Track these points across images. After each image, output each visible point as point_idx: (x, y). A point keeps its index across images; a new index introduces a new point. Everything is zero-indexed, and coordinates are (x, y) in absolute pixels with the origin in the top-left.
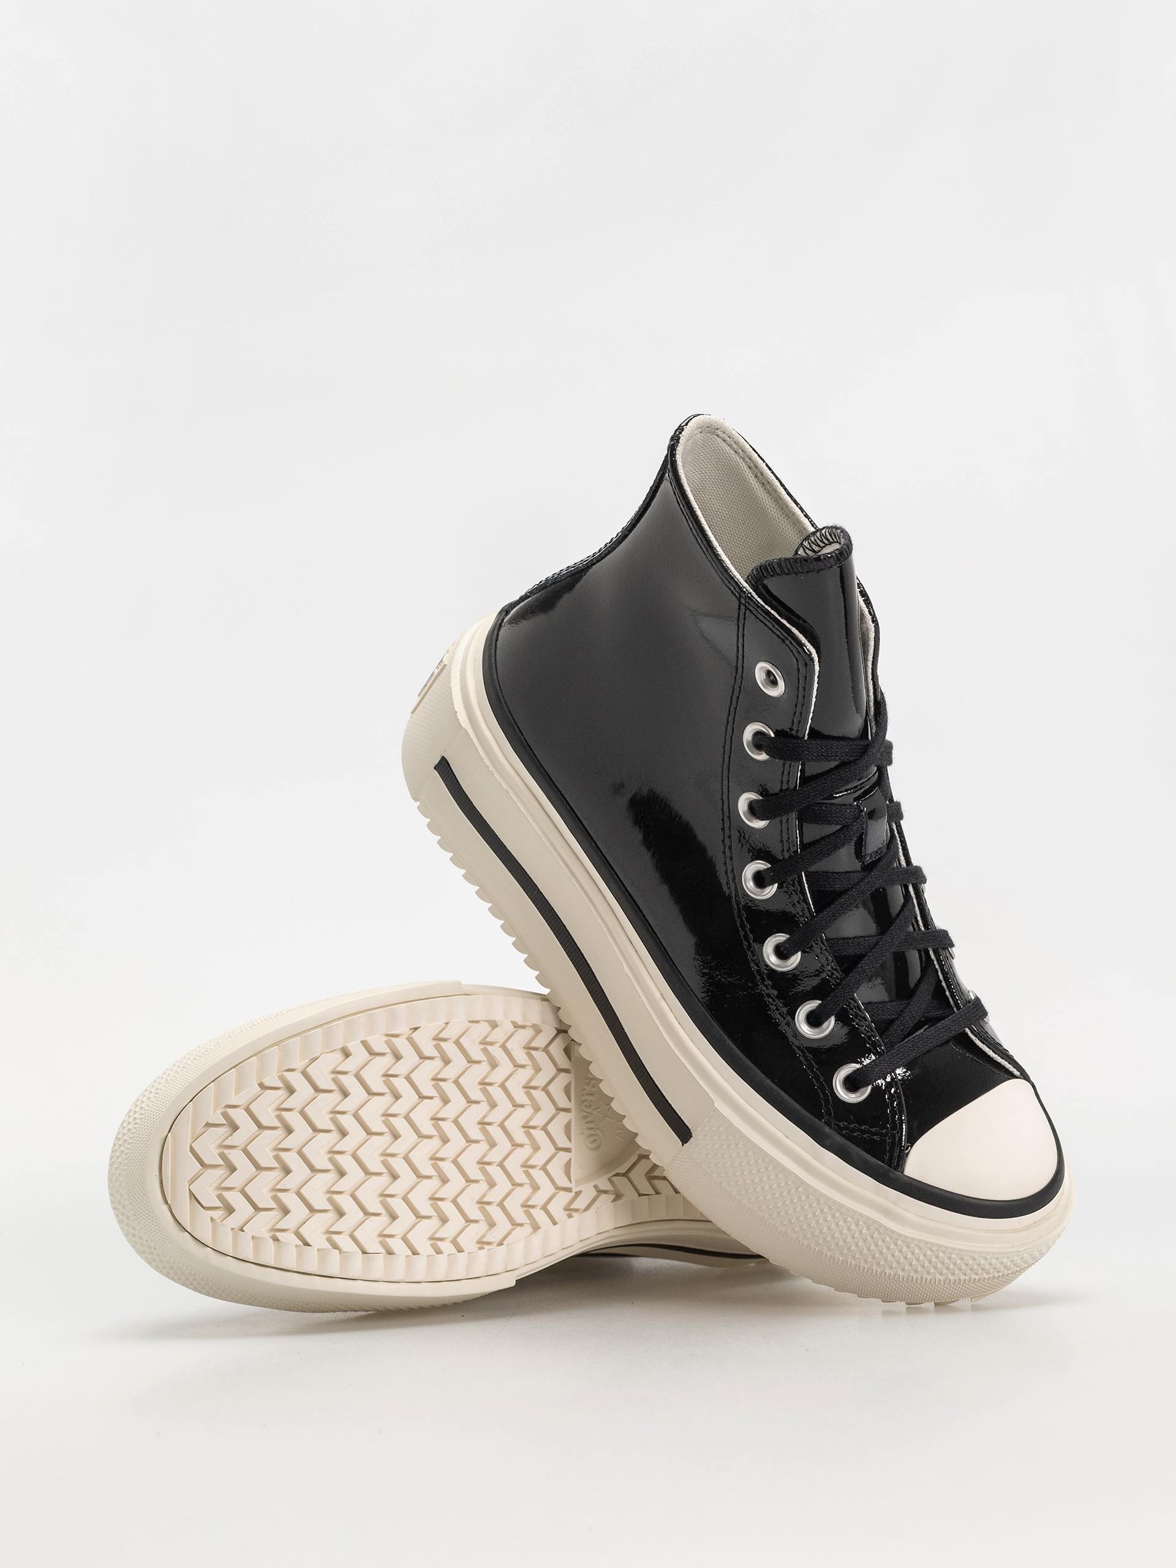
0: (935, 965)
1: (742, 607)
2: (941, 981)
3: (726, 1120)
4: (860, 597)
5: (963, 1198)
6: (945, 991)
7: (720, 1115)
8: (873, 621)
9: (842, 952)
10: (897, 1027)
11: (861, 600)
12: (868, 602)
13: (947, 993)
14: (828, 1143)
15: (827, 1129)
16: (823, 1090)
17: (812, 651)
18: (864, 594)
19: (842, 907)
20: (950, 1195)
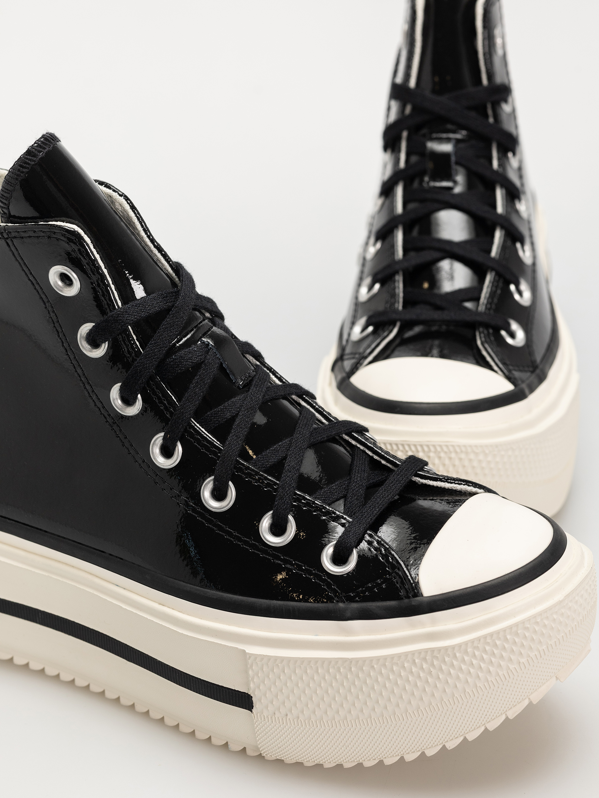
0: (359, 448)
1: (9, 241)
2: (372, 457)
3: (263, 657)
4: (100, 186)
5: (484, 584)
6: (380, 462)
7: (256, 656)
8: (121, 195)
9: (267, 465)
10: (351, 499)
11: (102, 188)
12: (108, 186)
13: (383, 462)
14: (348, 614)
15: (341, 605)
16: (319, 578)
17: (73, 228)
18: (101, 183)
19: (241, 428)
20: (472, 589)
